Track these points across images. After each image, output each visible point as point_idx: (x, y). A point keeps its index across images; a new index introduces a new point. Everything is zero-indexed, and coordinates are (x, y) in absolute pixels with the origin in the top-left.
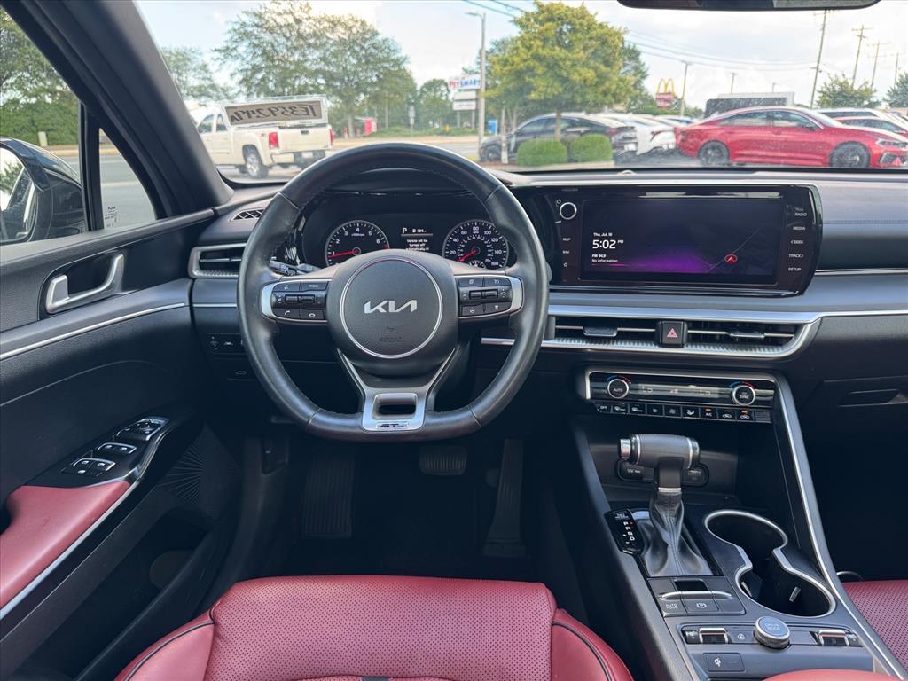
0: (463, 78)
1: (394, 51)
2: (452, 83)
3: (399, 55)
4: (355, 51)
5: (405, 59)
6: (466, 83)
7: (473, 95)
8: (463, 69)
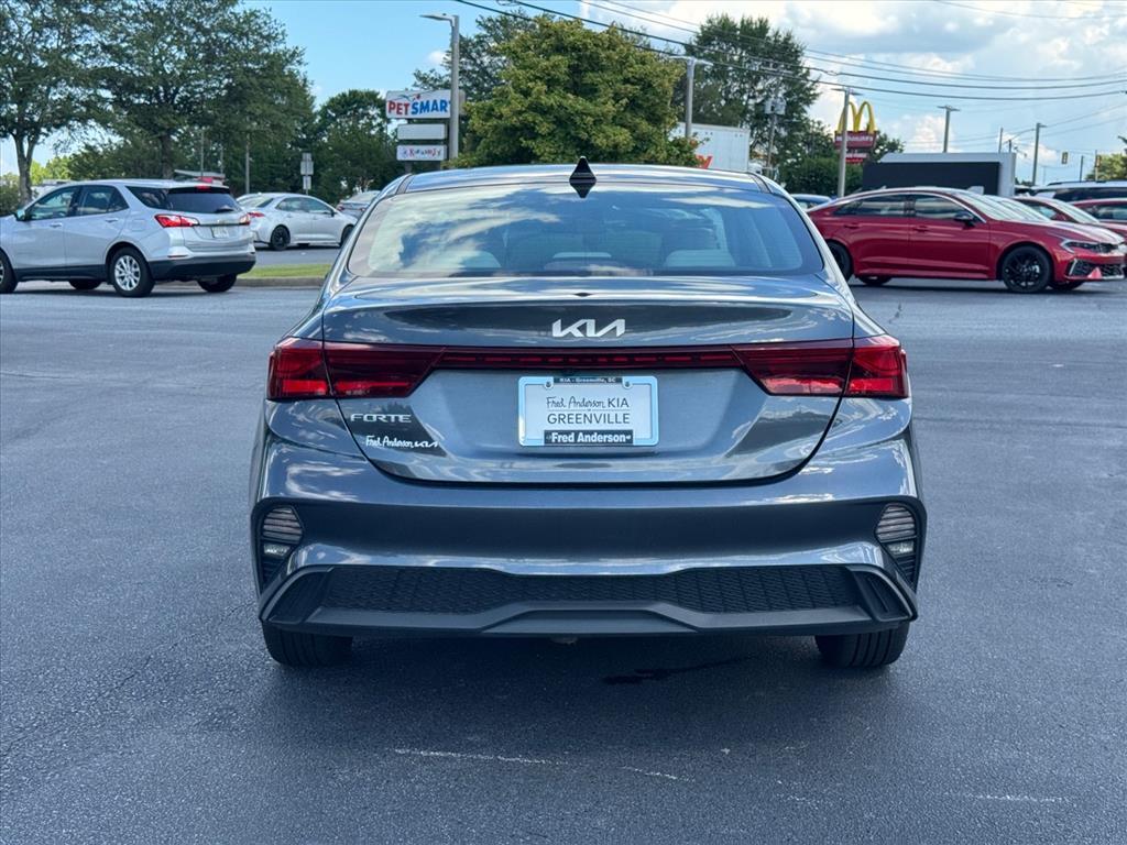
0: (419, 97)
1: (268, 38)
2: (395, 106)
3: (281, 47)
4: (181, 33)
5: (294, 55)
6: (425, 107)
7: (438, 131)
8: (418, 75)
